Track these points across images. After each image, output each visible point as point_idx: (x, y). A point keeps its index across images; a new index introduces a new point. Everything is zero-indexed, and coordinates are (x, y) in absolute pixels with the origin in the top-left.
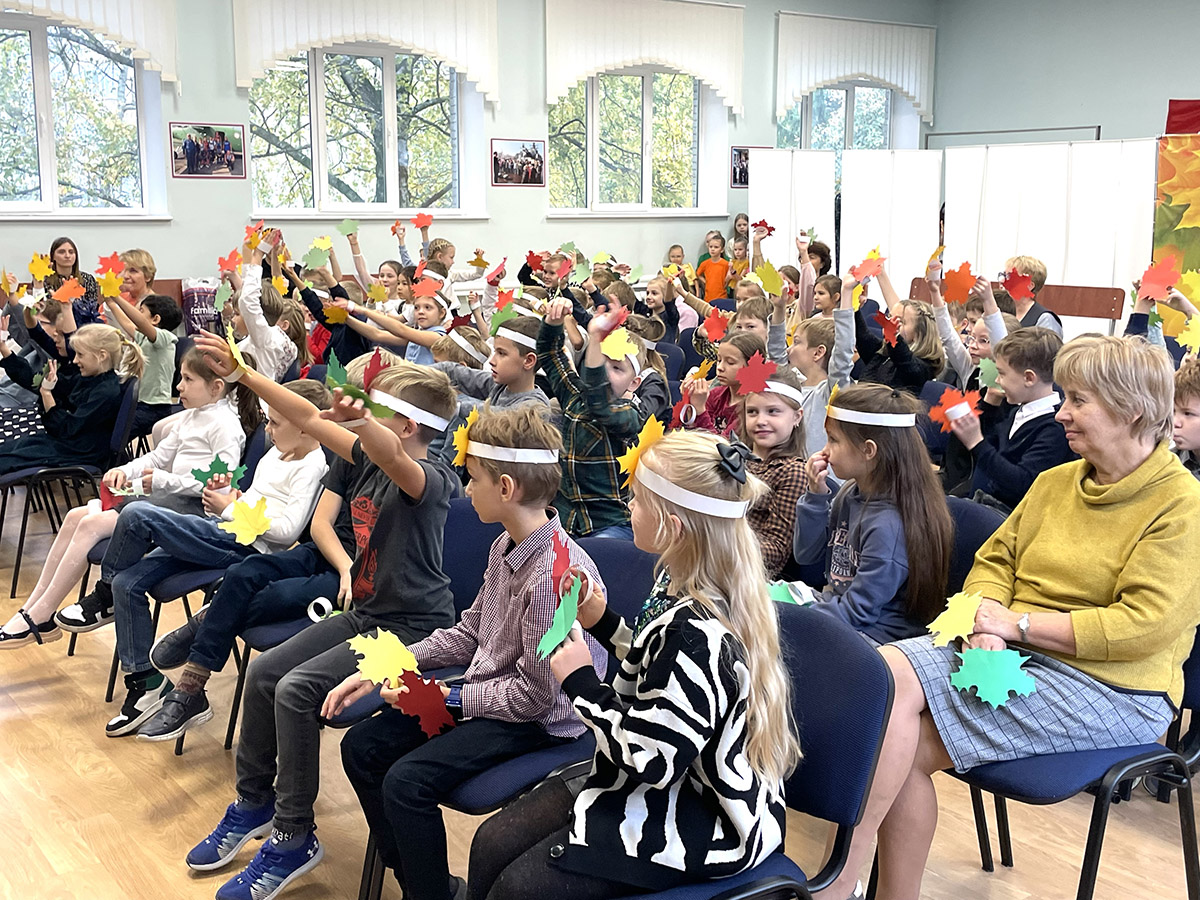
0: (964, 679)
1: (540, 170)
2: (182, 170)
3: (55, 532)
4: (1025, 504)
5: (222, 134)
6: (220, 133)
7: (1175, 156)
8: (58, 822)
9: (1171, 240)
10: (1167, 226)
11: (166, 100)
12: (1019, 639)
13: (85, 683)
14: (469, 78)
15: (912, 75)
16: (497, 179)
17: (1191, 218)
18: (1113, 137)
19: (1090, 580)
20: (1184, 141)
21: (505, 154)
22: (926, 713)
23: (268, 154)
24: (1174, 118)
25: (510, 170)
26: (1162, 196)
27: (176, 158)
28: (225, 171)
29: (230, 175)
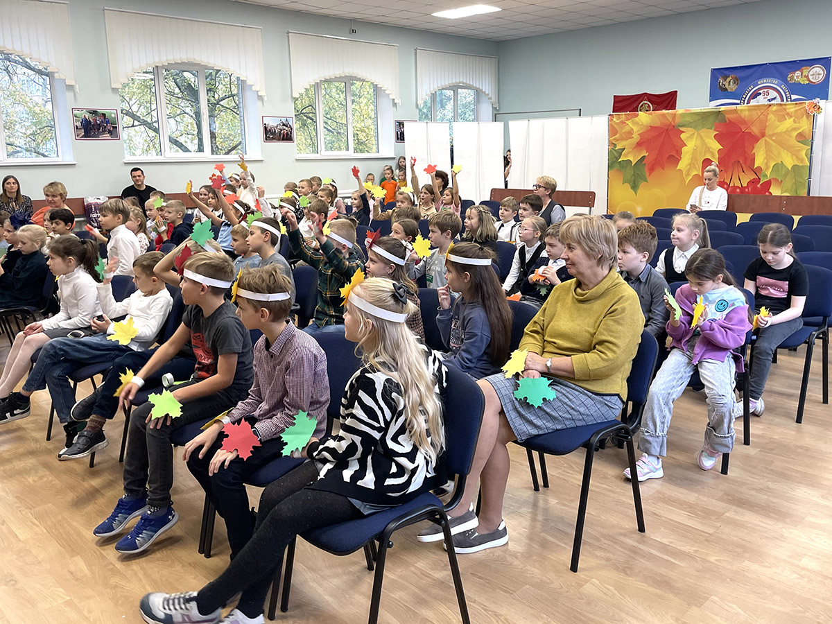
0: (520, 394)
1: (291, 133)
2: (81, 136)
3: (12, 344)
4: (548, 302)
5: (104, 115)
6: (103, 114)
7: (617, 124)
8: (20, 511)
9: (617, 167)
10: (615, 159)
11: (69, 95)
12: (547, 372)
13: (33, 430)
14: (249, 82)
15: (487, 82)
16: (267, 138)
17: (625, 156)
18: (588, 115)
19: (580, 340)
20: (621, 116)
21: (270, 124)
22: (502, 413)
23: (133, 126)
24: (616, 105)
25: (274, 133)
26: (612, 144)
27: (77, 128)
28: (107, 135)
29: (110, 138)
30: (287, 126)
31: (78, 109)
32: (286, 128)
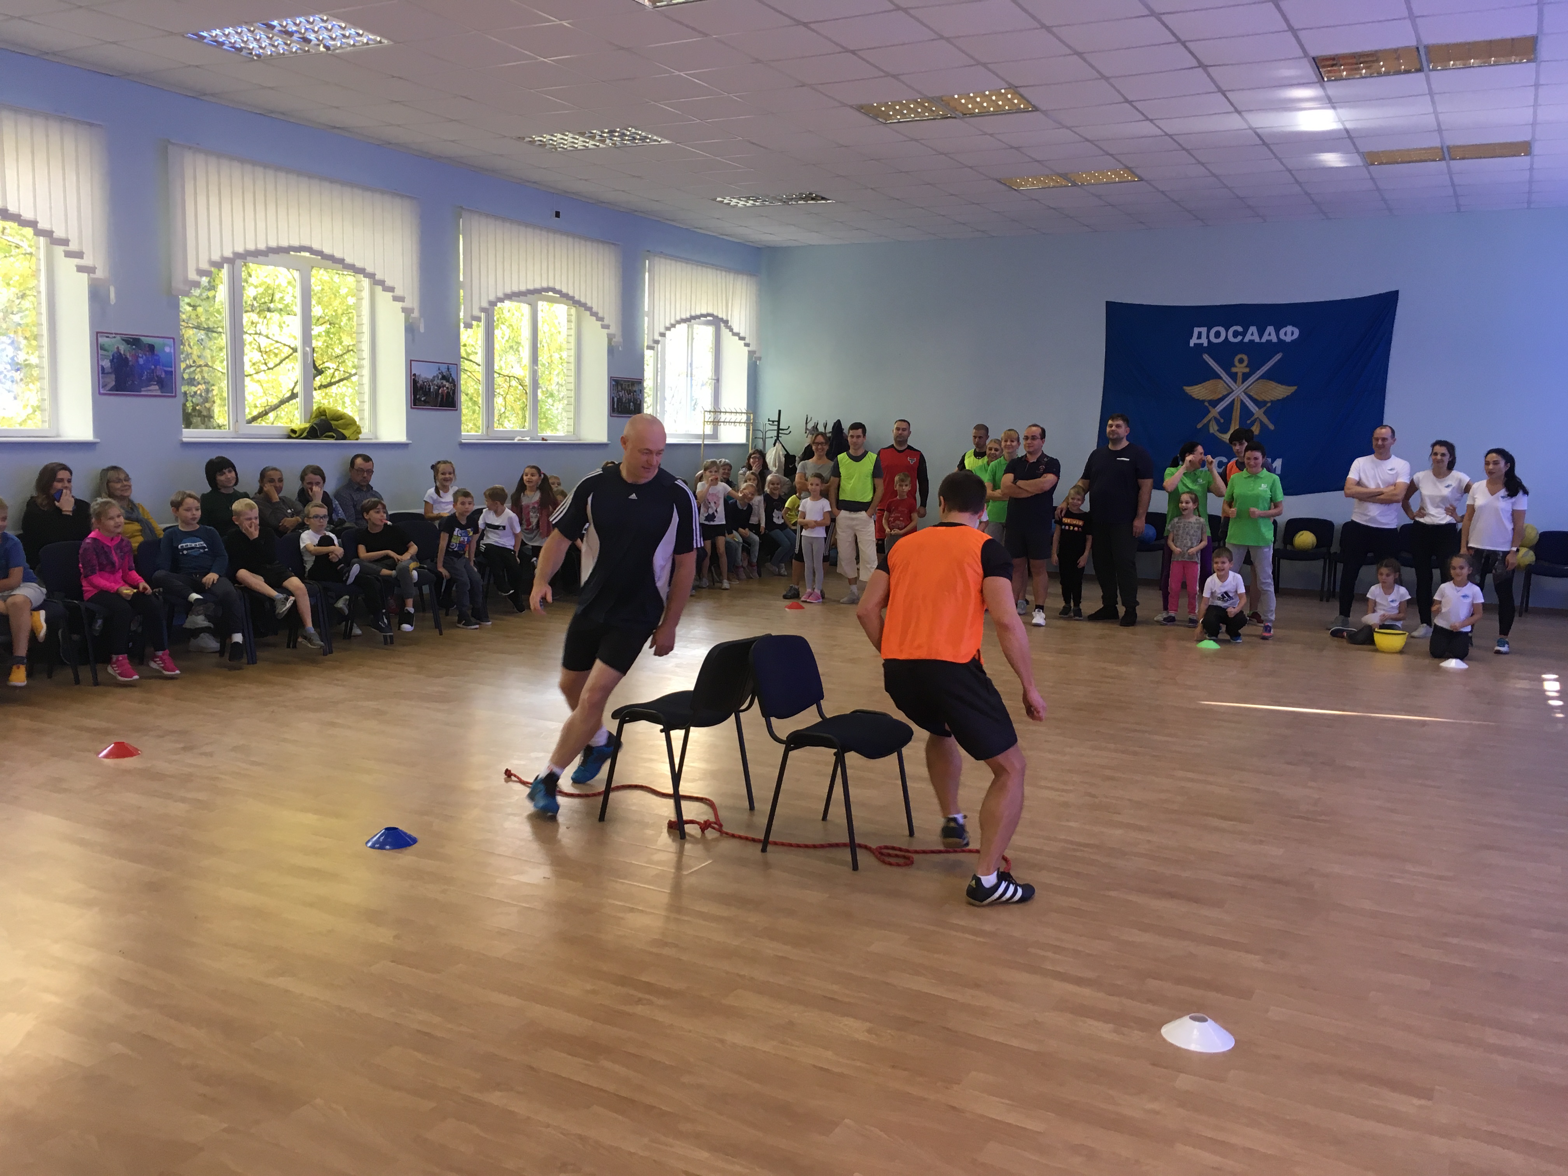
1: (454, 393)
2: (109, 387)
16: (416, 402)
21: (423, 376)
25: (427, 393)
28: (155, 388)
29: (159, 393)
30: (448, 381)
31: (107, 335)
32: (447, 385)
